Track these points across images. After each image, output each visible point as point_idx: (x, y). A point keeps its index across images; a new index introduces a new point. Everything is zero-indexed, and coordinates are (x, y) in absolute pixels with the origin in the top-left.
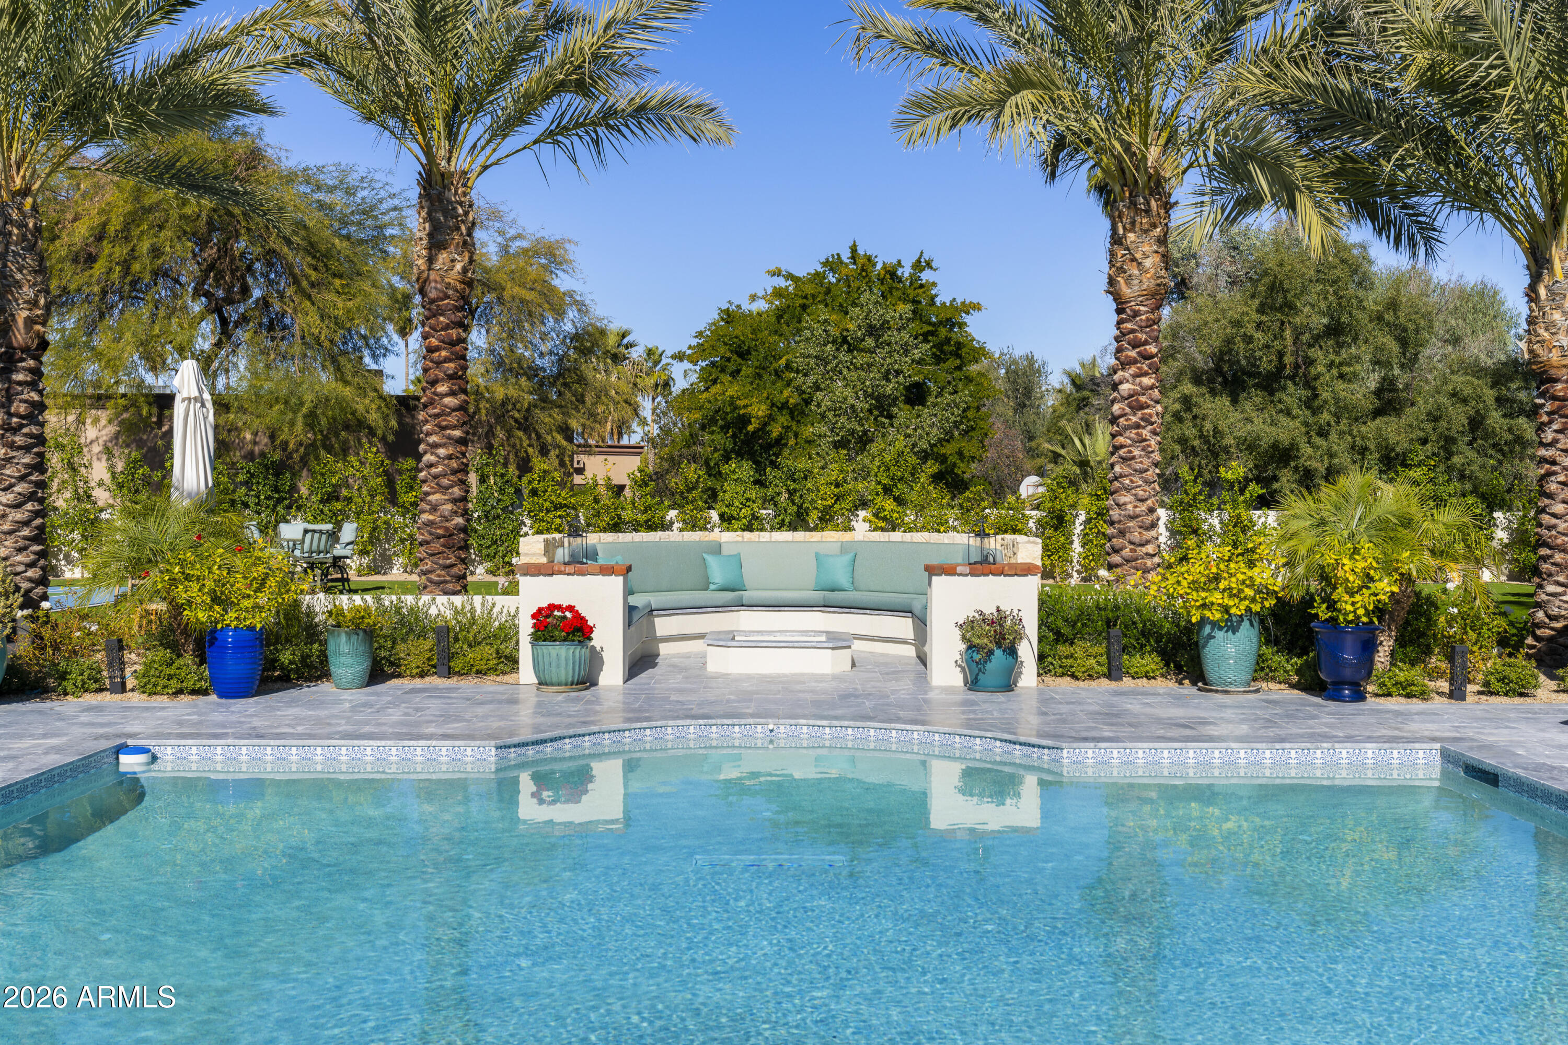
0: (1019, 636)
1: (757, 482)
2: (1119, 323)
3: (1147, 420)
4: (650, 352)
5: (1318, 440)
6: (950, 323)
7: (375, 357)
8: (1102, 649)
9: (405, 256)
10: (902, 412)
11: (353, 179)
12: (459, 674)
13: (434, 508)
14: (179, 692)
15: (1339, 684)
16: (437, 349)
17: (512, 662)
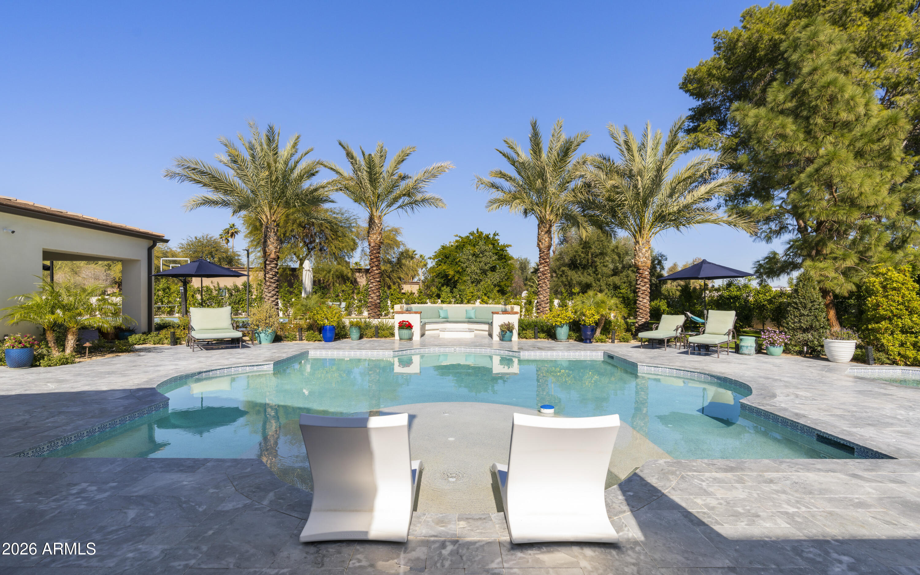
0: (513, 328)
1: (451, 292)
2: (540, 254)
3: (546, 277)
4: (421, 256)
5: (598, 282)
6: (502, 250)
7: (349, 258)
8: (533, 332)
9: (357, 231)
10: (490, 274)
11: (343, 211)
12: (381, 337)
13: (372, 298)
14: (315, 341)
15: (586, 339)
16: (373, 259)
17: (393, 335)
